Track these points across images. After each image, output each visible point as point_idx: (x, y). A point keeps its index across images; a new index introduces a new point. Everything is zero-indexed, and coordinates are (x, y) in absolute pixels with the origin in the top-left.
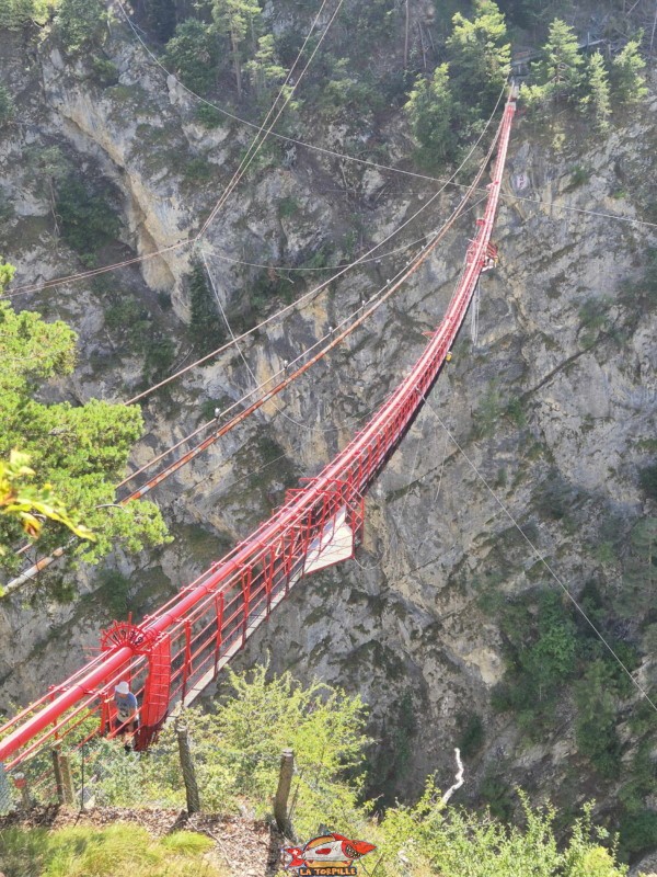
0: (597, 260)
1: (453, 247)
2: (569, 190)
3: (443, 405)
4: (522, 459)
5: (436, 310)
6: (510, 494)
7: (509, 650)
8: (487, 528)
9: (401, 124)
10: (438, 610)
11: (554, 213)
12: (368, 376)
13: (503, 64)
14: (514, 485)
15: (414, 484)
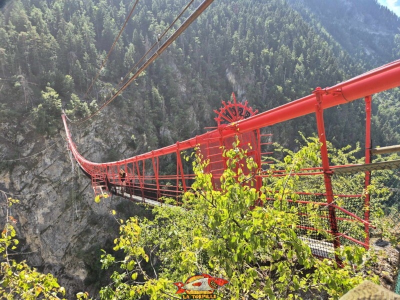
0: (95, 154)
1: (52, 154)
2: (84, 136)
3: (55, 200)
4: (83, 211)
5: (49, 173)
6: (81, 221)
7: (88, 267)
8: (75, 234)
9: (28, 122)
10: (63, 263)
11: (81, 143)
12: (28, 196)
13: (59, 104)
14: (82, 219)
15: (49, 227)
